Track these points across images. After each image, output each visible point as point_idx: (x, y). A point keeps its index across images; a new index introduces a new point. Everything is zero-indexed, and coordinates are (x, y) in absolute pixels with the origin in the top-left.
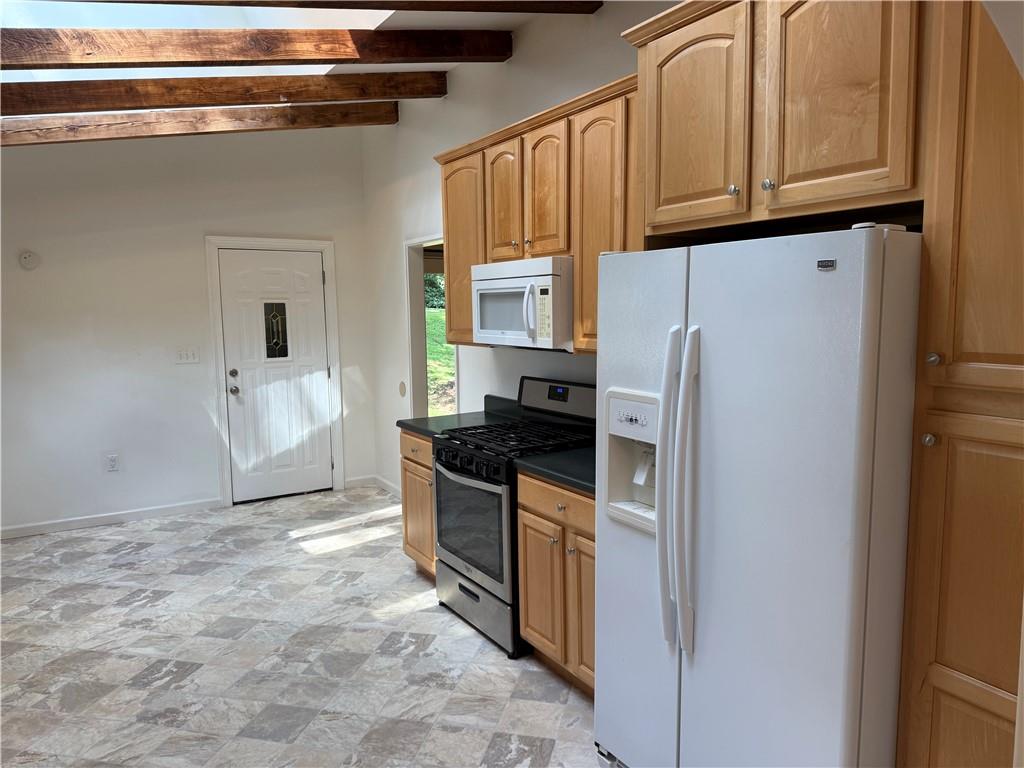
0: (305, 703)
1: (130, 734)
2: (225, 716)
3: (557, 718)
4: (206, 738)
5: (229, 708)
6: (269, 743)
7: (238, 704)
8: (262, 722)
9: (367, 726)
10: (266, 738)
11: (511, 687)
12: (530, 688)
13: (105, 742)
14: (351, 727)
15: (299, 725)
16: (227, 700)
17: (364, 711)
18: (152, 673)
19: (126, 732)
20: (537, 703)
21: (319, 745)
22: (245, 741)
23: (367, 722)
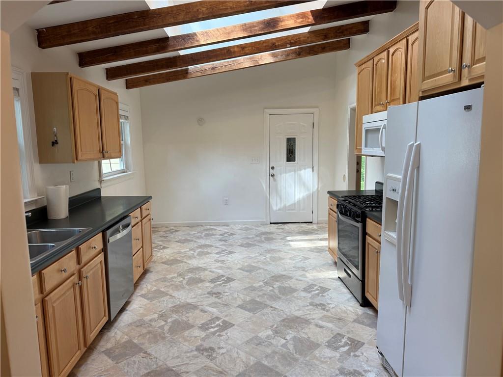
0: (266, 302)
1: (203, 297)
2: (235, 299)
3: (371, 335)
4: (226, 305)
5: (238, 297)
6: (246, 312)
7: (241, 296)
8: (248, 304)
9: (285, 316)
10: (246, 310)
11: (355, 317)
12: (364, 320)
13: (195, 298)
14: (279, 315)
15: (260, 309)
16: (239, 294)
17: (287, 310)
18: (218, 279)
19: (202, 296)
20: (364, 326)
21: (264, 318)
22: (238, 309)
23: (286, 314)
